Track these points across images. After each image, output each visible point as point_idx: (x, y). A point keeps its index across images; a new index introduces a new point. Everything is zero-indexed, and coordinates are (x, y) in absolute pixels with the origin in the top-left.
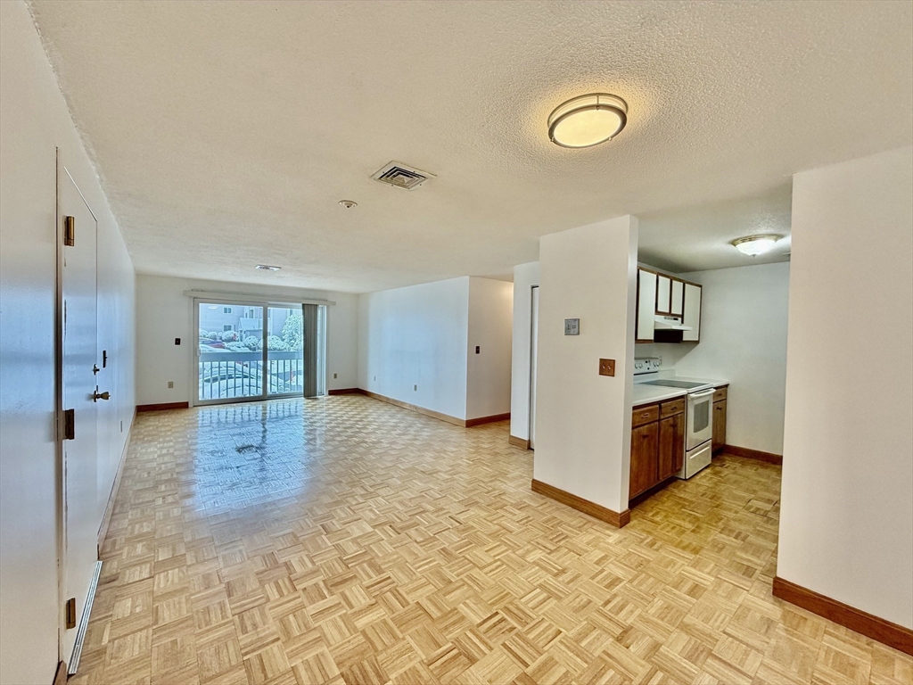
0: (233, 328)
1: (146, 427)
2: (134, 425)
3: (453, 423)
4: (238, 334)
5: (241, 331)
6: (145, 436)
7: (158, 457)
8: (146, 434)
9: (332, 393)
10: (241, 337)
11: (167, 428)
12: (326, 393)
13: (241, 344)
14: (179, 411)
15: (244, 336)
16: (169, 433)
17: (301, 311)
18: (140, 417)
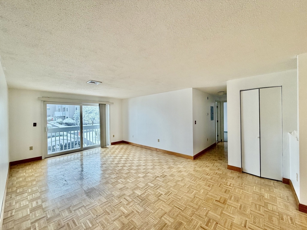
0: (51, 115)
1: (17, 178)
2: (9, 178)
3: (186, 157)
4: (54, 118)
5: (55, 117)
6: (18, 188)
7: (31, 211)
8: (18, 185)
9: (113, 144)
10: (55, 119)
11: (32, 178)
12: (110, 144)
13: (55, 122)
14: (37, 163)
15: (56, 119)
16: (34, 183)
17: (98, 107)
18: (12, 170)
